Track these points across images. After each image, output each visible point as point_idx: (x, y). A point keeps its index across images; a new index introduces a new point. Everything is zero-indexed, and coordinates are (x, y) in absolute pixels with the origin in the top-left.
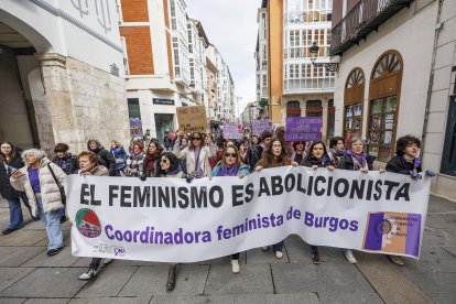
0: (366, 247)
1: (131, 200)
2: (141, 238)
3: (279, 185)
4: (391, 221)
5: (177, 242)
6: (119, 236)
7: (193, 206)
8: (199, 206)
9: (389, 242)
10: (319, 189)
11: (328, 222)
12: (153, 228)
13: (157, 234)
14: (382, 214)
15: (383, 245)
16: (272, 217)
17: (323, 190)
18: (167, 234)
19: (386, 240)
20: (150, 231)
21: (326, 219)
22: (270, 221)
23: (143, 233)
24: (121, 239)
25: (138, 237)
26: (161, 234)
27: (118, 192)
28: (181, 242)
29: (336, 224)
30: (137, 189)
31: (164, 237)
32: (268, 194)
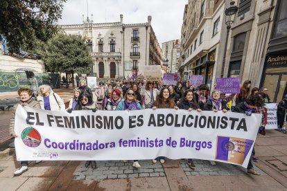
0: (217, 158)
1: (63, 123)
2: (70, 146)
3: (162, 120)
4: (234, 143)
5: (94, 149)
6: (55, 145)
7: (105, 128)
8: (109, 128)
9: (233, 156)
10: (189, 123)
11: (195, 144)
12: (78, 141)
13: (81, 144)
14: (228, 139)
15: (229, 158)
16: (156, 141)
17: (192, 124)
18: (88, 144)
19: (231, 155)
20: (76, 142)
21: (193, 142)
22: (154, 143)
23: (71, 144)
24: (56, 147)
25: (68, 146)
26: (84, 144)
27: (54, 119)
28: (97, 149)
29: (199, 145)
30: (66, 118)
31: (86, 146)
32: (155, 125)
